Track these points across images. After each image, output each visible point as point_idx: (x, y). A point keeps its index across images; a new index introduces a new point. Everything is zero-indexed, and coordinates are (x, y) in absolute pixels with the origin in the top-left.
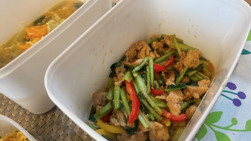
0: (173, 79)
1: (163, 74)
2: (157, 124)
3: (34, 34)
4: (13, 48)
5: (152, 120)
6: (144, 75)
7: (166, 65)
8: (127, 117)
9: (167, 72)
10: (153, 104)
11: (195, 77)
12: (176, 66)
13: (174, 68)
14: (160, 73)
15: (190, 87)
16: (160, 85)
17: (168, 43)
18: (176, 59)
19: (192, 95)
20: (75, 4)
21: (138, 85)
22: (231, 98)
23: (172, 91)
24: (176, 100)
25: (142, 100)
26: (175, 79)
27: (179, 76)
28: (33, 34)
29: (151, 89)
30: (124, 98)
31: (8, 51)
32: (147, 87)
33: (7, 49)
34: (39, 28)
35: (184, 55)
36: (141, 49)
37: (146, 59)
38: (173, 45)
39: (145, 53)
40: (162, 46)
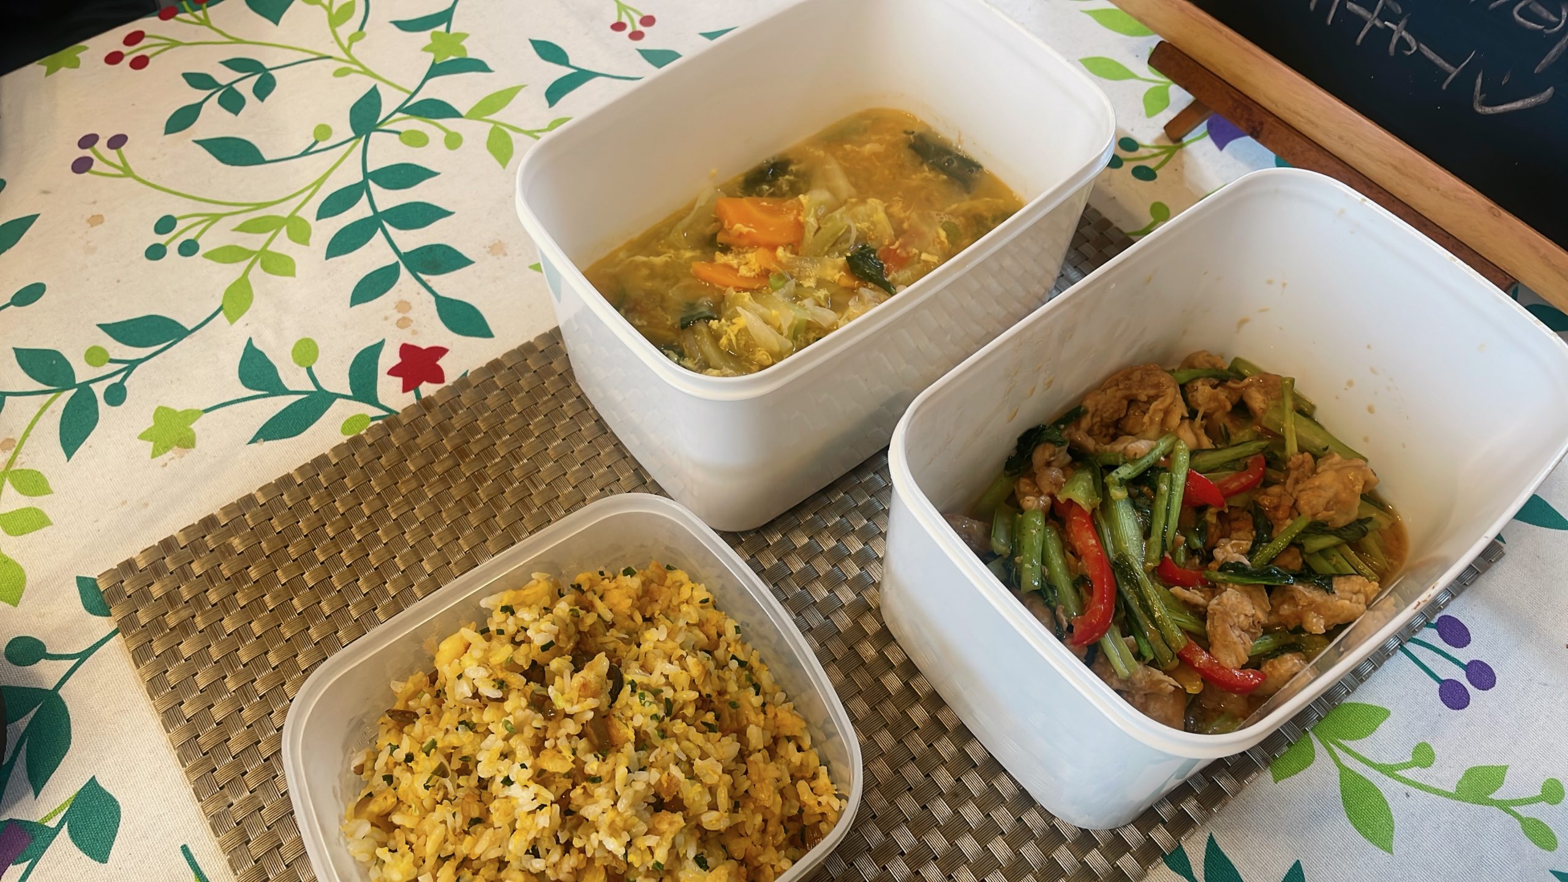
0: (1247, 545)
1: (1211, 517)
2: (1159, 675)
3: (753, 230)
4: (666, 264)
5: (1144, 658)
6: (1141, 501)
7: (1234, 485)
8: (1065, 624)
9: (1227, 511)
10: (1159, 610)
11: (1327, 559)
12: (1266, 501)
13: (1256, 503)
14: (1201, 509)
15: (1301, 588)
16: (1191, 552)
17: (1257, 400)
18: (1273, 474)
19: (1300, 617)
20: (911, 136)
21: (1117, 530)
22: (1438, 675)
23: (1237, 583)
24: (1242, 617)
25: (1124, 586)
26: (1253, 546)
27: (1269, 541)
28: (749, 233)
29: (1163, 558)
30: (1057, 562)
31: (645, 272)
32: (1148, 548)
33: (645, 264)
34: (769, 211)
35: (1307, 466)
36: (1151, 399)
37: (1163, 445)
38: (1275, 416)
39: (1163, 422)
40: (1229, 407)
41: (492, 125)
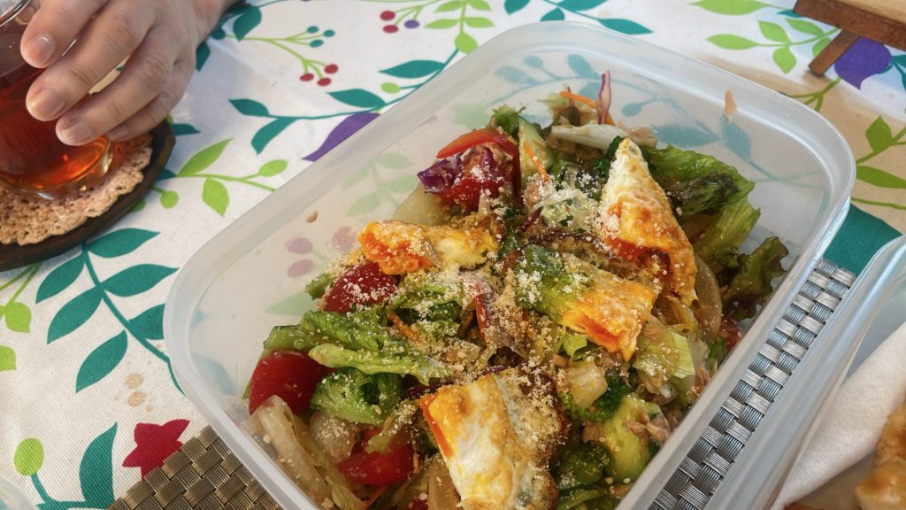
41: (204, 179)
